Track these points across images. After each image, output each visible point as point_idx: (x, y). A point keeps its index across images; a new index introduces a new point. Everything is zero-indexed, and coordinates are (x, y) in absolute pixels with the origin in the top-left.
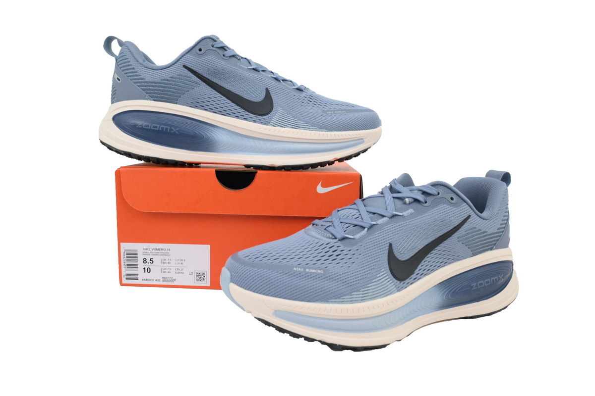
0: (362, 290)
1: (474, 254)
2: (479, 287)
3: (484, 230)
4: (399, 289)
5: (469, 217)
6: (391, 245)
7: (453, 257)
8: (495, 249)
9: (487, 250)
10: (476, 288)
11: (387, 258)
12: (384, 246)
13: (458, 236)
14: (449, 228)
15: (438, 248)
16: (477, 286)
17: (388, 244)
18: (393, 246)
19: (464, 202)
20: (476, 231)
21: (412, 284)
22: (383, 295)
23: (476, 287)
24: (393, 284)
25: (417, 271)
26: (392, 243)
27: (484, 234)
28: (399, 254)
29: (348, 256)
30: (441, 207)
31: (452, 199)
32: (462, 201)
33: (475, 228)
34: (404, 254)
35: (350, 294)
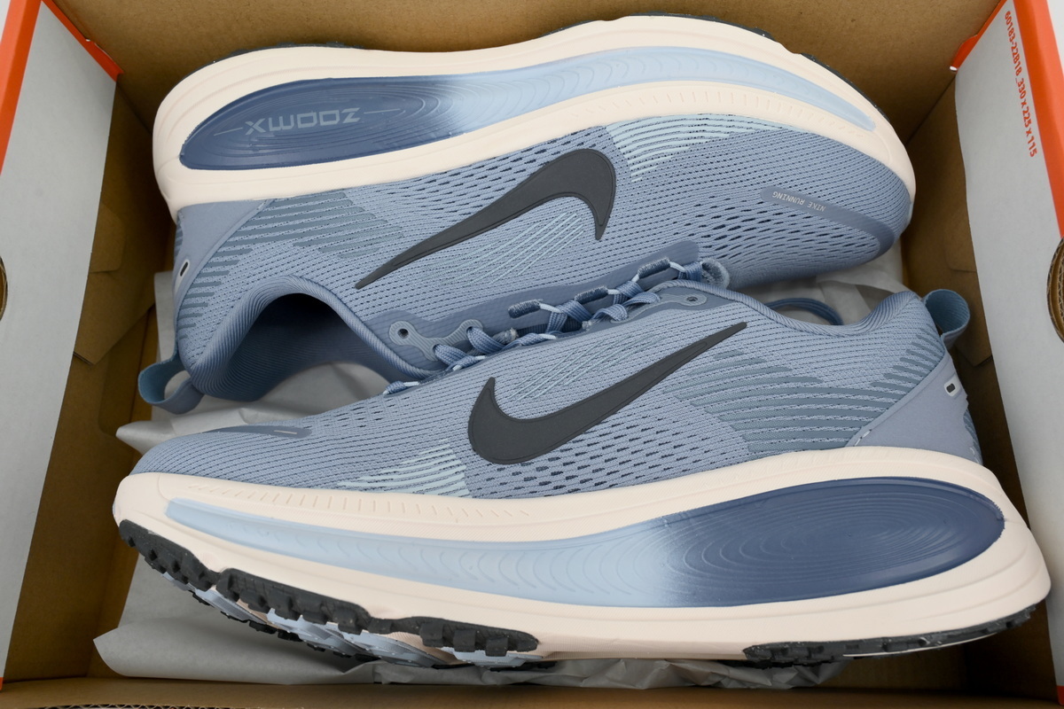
0: (703, 141)
1: (341, 193)
2: (336, 112)
3: (308, 249)
4: (600, 131)
5: (360, 286)
6: (598, 236)
7: (408, 192)
8: (259, 202)
9: (288, 201)
10: (345, 111)
11: (616, 207)
12: (616, 235)
13: (402, 240)
14: (431, 261)
15: (459, 218)
16: (343, 116)
17: (603, 238)
18: (592, 233)
19: (369, 323)
20: (340, 247)
21: (554, 141)
23: (348, 113)
24: (618, 146)
25: (533, 168)
26: (594, 240)
27: (306, 239)
28: (582, 212)
29: (702, 221)
30: (438, 315)
31: (404, 332)
32: (374, 327)
33: (341, 256)
34: (569, 214)
35: (733, 136)
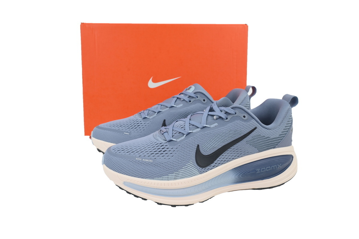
0: (175, 173)
1: (260, 151)
2: (262, 171)
3: (267, 136)
4: (201, 173)
5: (256, 128)
6: (198, 146)
7: (244, 153)
8: (277, 148)
9: (271, 148)
10: (260, 172)
11: (195, 153)
12: (194, 146)
13: (246, 140)
14: (239, 135)
15: (233, 147)
16: (260, 171)
17: (197, 145)
18: (200, 146)
19: (253, 119)
20: (260, 137)
21: (211, 169)
22: (189, 176)
23: (259, 171)
24: (197, 169)
25: (216, 162)
26: (200, 145)
27: (268, 139)
28: (203, 151)
29: (170, 152)
30: (236, 122)
31: (244, 117)
32: (251, 118)
33: (260, 135)
34: (207, 151)
35: (167, 175)
